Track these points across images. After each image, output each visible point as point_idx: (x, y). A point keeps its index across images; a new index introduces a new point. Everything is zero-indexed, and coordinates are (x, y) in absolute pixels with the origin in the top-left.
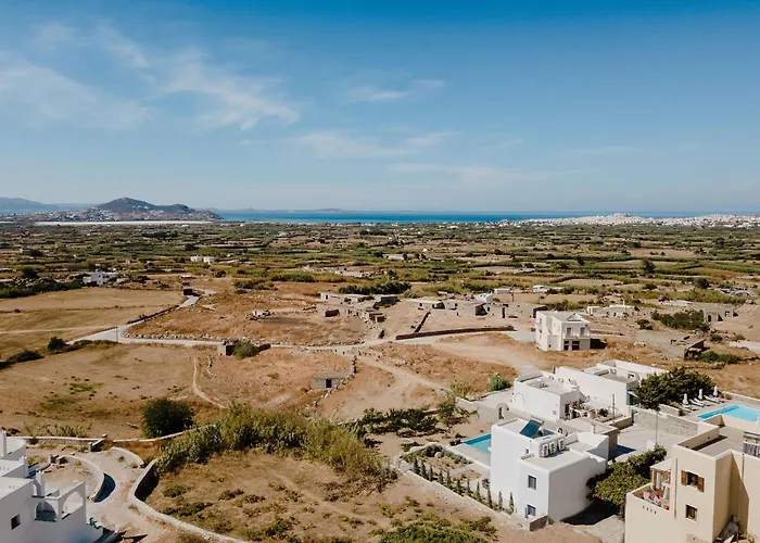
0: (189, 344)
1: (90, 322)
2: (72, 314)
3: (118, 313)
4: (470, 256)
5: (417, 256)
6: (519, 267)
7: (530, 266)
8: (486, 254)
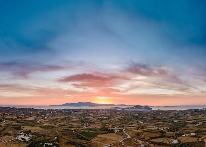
4: (190, 121)
5: (179, 121)
6: (197, 124)
7: (199, 124)
8: (193, 120)
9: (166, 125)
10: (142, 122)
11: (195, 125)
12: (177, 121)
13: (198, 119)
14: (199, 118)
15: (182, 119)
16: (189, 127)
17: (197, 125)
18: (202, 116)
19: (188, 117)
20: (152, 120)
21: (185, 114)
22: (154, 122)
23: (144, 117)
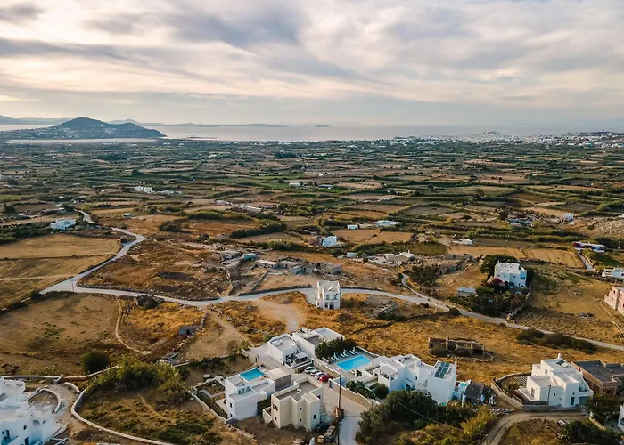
0: (118, 293)
1: (56, 271)
2: (44, 262)
3: (75, 262)
4: (353, 181)
5: (310, 183)
6: (385, 193)
7: (393, 193)
8: (365, 179)
9: (260, 196)
10: (148, 190)
11: (380, 198)
12: (301, 183)
13: (386, 178)
14: (390, 173)
15: (318, 177)
16: (358, 203)
17: (389, 197)
18: (399, 166)
19: (339, 169)
20: (187, 179)
21: (321, 158)
22: (201, 186)
23: (141, 171)
